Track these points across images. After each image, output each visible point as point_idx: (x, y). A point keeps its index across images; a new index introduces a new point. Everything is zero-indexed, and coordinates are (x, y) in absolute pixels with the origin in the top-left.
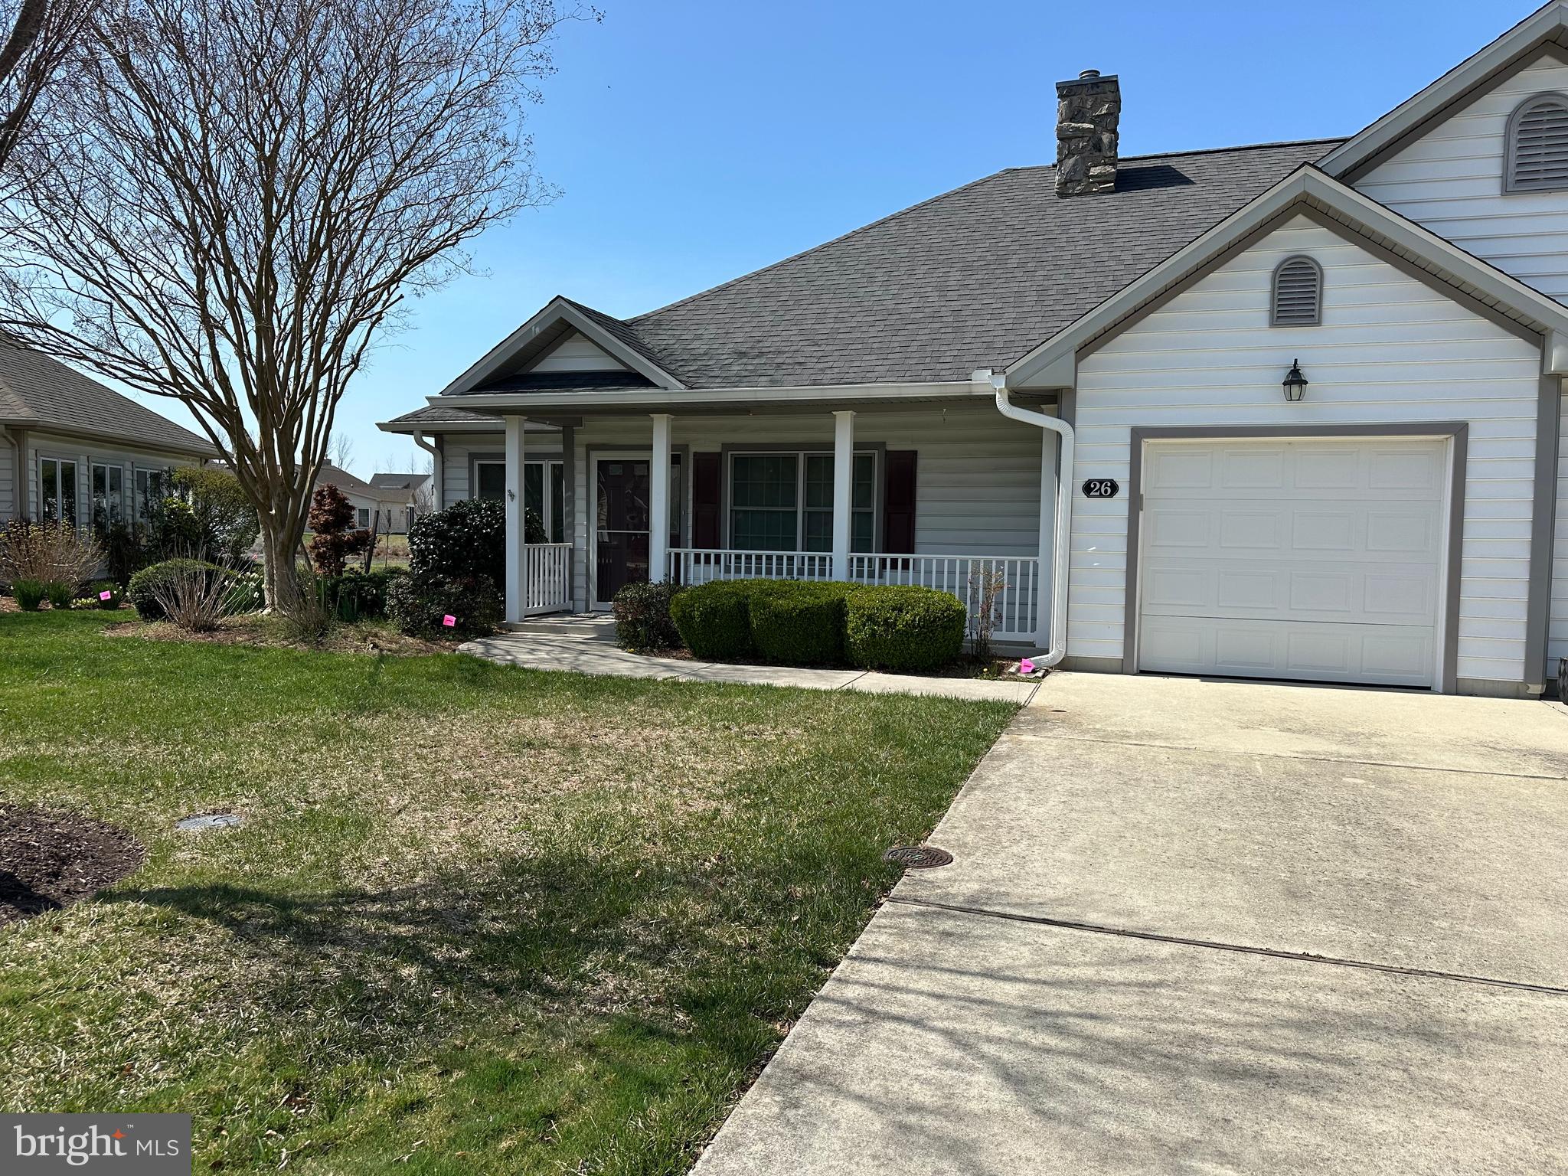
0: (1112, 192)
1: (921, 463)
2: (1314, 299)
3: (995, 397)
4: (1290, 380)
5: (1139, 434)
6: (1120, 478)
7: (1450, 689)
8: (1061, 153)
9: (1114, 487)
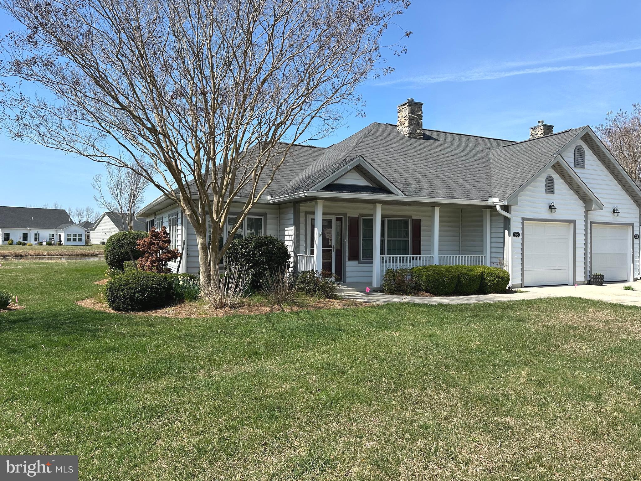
0: (422, 139)
1: (423, 223)
2: (553, 187)
3: (496, 206)
4: (552, 208)
5: (523, 219)
6: (520, 232)
7: (575, 284)
8: (409, 123)
9: (519, 235)
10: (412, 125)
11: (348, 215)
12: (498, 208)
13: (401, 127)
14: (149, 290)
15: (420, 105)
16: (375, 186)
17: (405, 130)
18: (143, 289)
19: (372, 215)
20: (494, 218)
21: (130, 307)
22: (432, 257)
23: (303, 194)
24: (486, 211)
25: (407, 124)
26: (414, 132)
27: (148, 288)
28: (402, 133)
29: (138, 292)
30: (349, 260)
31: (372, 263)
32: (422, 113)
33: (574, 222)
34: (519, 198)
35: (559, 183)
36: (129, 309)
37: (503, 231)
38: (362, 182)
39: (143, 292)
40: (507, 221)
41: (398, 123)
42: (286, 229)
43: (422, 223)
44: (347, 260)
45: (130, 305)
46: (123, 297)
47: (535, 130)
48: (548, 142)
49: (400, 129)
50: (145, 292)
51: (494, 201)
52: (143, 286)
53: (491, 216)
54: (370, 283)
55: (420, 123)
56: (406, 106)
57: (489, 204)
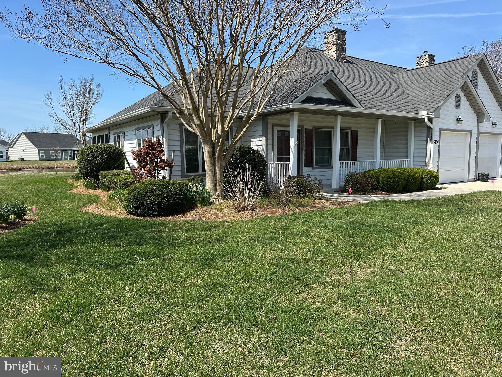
0: (345, 62)
2: (460, 103)
3: (424, 118)
4: (459, 120)
5: (440, 130)
6: (438, 140)
7: (469, 181)
8: (336, 48)
9: (437, 142)
10: (338, 50)
11: (305, 127)
12: (426, 120)
13: (328, 51)
14: (174, 196)
15: (344, 32)
16: (339, 100)
17: (332, 54)
18: (168, 195)
19: (332, 128)
20: (417, 129)
21: (156, 213)
22: (375, 162)
23: (288, 106)
24: (412, 123)
25: (334, 49)
26: (340, 56)
27: (172, 194)
28: (329, 56)
29: (164, 198)
30: (305, 166)
31: (332, 168)
32: (345, 39)
33: (470, 132)
34: (441, 112)
35: (464, 101)
36: (156, 215)
37: (426, 139)
38: (328, 95)
39: (169, 198)
40: (429, 130)
41: (325, 48)
42: (252, 140)
43: (358, 134)
44: (304, 166)
45: (157, 211)
46: (150, 204)
47: (421, 59)
48: (449, 66)
49: (327, 53)
50: (170, 198)
51: (424, 114)
52: (167, 192)
53: (415, 127)
54: (330, 185)
55: (344, 48)
56: (333, 33)
57: (420, 117)
